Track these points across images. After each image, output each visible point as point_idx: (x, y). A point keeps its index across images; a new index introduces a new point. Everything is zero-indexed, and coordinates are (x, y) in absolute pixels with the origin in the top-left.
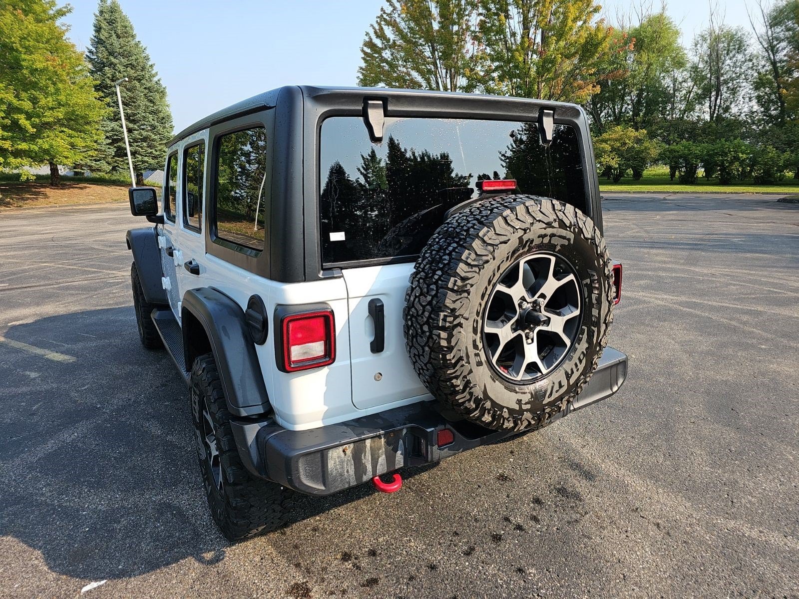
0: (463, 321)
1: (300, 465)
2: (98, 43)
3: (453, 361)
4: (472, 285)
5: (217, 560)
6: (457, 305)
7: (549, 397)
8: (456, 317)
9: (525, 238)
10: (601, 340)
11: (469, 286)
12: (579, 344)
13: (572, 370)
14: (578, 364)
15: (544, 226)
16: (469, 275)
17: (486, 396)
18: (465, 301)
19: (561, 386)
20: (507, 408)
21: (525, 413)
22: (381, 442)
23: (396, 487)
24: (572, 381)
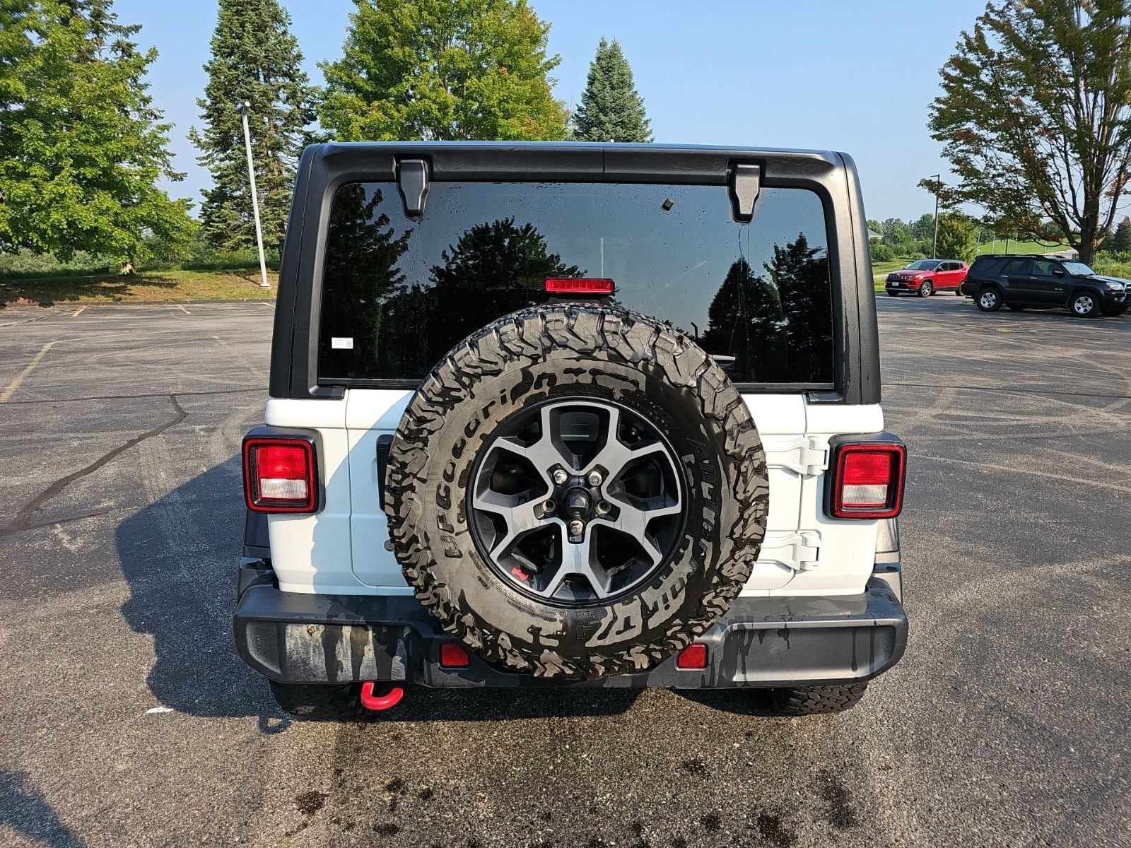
0: (416, 483)
1: (248, 632)
2: (590, 97)
3: (404, 541)
4: (431, 432)
5: (276, 730)
6: (408, 458)
7: (600, 638)
8: (405, 476)
9: (536, 371)
10: (721, 566)
11: (425, 434)
12: (676, 564)
13: (656, 604)
14: (670, 597)
15: (576, 355)
16: (428, 416)
17: (466, 608)
18: (419, 454)
19: (627, 625)
20: (509, 636)
21: (546, 651)
22: (367, 635)
23: (386, 702)
24: (653, 623)
